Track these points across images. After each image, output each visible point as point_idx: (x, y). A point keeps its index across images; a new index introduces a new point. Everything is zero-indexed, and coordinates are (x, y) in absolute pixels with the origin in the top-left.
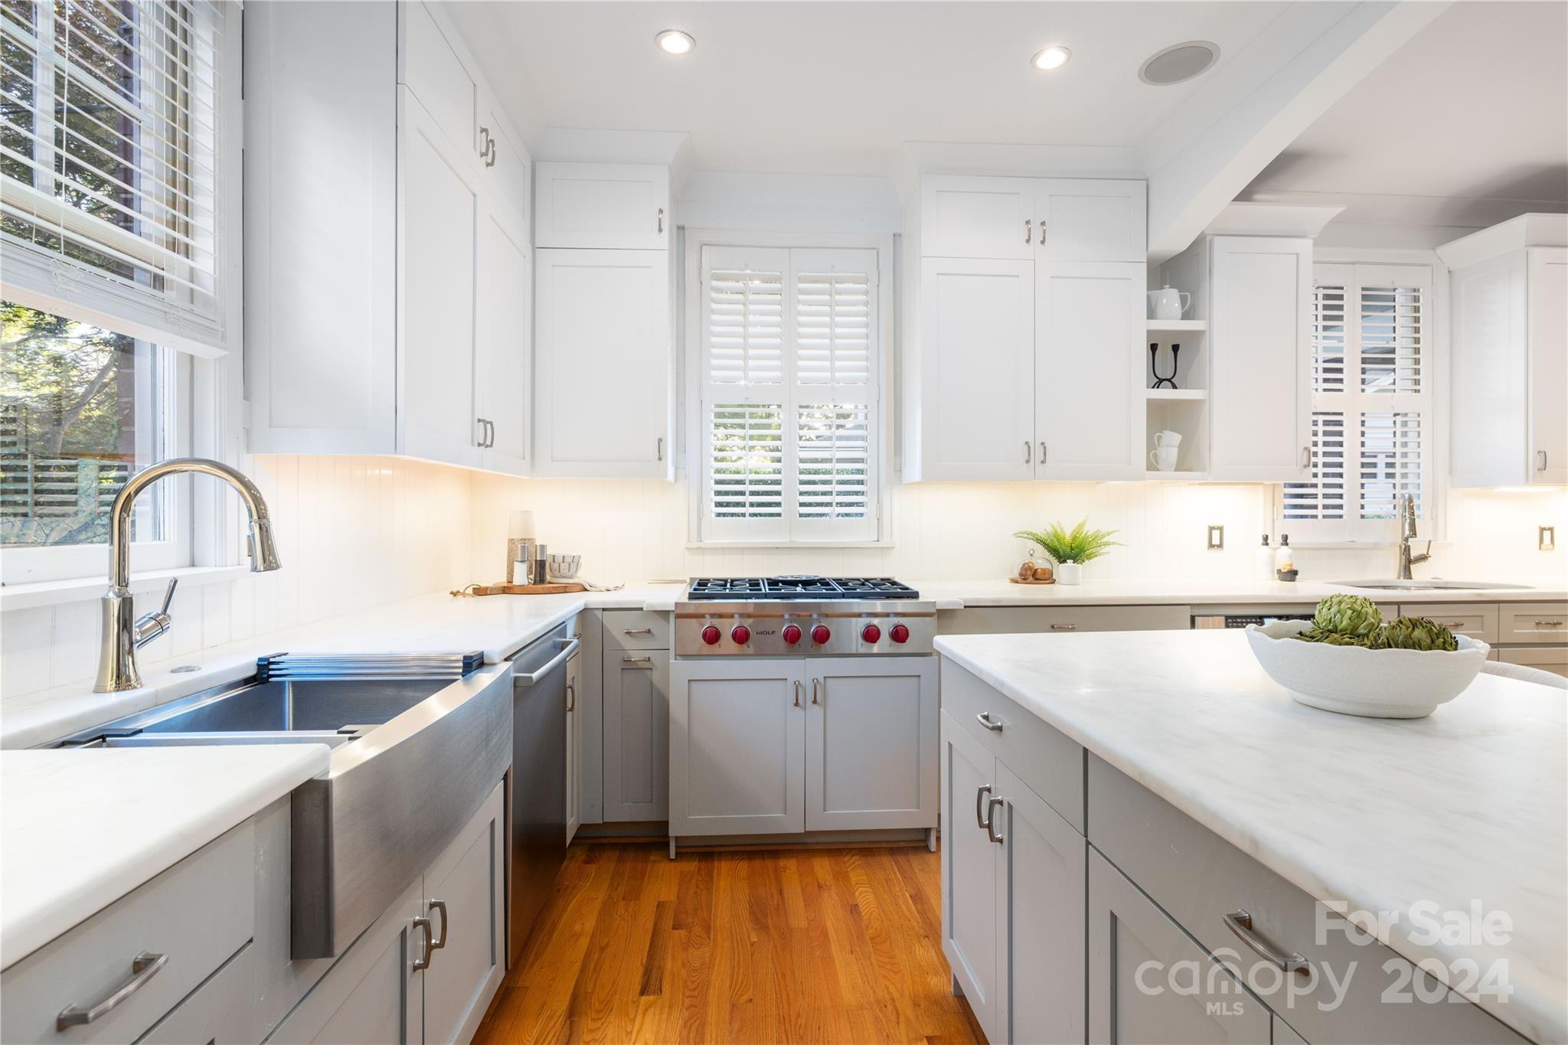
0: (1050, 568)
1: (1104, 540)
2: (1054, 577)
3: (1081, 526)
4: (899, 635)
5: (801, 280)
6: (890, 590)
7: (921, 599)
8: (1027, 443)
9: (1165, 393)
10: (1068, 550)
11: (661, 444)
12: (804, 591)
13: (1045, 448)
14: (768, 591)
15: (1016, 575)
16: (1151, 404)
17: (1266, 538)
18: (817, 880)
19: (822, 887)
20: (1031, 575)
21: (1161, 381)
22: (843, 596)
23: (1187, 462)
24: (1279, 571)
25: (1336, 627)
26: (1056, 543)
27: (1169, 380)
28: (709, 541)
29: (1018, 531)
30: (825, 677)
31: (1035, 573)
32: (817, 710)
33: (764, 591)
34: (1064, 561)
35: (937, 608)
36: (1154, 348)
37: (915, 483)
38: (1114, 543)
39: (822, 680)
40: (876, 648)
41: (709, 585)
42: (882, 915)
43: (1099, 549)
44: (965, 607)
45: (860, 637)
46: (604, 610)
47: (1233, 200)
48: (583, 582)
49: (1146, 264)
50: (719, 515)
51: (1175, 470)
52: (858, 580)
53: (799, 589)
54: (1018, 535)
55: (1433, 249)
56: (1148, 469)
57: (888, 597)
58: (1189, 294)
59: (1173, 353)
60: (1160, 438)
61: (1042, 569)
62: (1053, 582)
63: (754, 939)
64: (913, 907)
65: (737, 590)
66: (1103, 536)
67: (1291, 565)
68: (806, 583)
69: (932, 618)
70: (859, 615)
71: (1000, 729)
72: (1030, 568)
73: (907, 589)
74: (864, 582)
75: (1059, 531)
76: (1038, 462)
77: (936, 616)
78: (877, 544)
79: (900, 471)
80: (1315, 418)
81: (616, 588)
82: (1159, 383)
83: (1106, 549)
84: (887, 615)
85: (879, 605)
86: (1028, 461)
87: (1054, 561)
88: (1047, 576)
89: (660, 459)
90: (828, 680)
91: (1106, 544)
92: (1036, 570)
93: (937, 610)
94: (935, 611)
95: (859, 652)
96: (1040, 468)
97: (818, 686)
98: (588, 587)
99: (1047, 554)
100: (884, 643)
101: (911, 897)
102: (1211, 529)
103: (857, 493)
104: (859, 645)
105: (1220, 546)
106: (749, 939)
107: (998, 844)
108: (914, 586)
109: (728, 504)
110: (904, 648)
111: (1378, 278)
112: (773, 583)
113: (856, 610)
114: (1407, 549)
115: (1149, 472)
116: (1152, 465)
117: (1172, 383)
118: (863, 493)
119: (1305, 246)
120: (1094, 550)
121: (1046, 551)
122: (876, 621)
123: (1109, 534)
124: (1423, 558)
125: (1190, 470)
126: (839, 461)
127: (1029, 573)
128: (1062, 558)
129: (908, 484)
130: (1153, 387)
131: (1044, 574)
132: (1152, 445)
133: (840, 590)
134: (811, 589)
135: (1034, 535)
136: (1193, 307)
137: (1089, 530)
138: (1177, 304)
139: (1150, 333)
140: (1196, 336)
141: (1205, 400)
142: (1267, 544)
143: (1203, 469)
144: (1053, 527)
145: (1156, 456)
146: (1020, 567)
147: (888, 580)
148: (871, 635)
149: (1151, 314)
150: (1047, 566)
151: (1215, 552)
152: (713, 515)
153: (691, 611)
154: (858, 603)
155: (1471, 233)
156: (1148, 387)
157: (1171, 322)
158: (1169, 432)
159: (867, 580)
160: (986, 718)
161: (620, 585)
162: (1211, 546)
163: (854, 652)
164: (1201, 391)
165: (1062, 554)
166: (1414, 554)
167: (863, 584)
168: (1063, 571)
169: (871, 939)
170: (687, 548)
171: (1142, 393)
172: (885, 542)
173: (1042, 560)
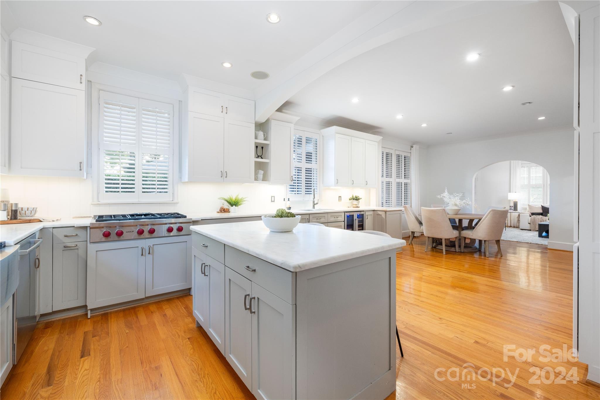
0: (229, 208)
1: (244, 200)
2: (230, 211)
3: (237, 196)
4: (180, 229)
5: (144, 110)
6: (178, 216)
7: (187, 218)
8: (221, 171)
9: (260, 160)
10: (234, 203)
11: (81, 164)
12: (145, 217)
13: (227, 173)
14: (130, 218)
15: (218, 211)
16: (256, 162)
17: (284, 199)
18: (151, 311)
19: (153, 312)
20: (223, 210)
21: (259, 156)
22: (160, 218)
23: (265, 178)
24: (287, 207)
25: (279, 215)
26: (230, 201)
27: (261, 156)
28: (102, 201)
29: (220, 197)
30: (153, 245)
31: (224, 210)
32: (150, 256)
33: (129, 218)
34: (233, 206)
35: (193, 220)
36: (257, 147)
37: (186, 182)
38: (246, 201)
39: (152, 246)
40: (172, 234)
41: (104, 217)
42: (174, 314)
43: (242, 202)
44: (201, 220)
45: (166, 231)
46: (53, 228)
47: (276, 111)
48: (39, 218)
49: (254, 124)
50: (106, 192)
51: (262, 181)
52: (165, 213)
53: (143, 217)
54: (219, 199)
55: (320, 130)
56: (255, 180)
57: (176, 218)
58: (266, 134)
59: (261, 149)
60: (258, 172)
61: (226, 209)
62: (230, 212)
63: (127, 331)
64: (185, 310)
65: (117, 218)
66: (244, 199)
67: (289, 206)
68: (145, 215)
69: (191, 224)
70: (166, 224)
71: (207, 246)
72: (223, 208)
73: (183, 215)
74: (168, 214)
75: (231, 197)
76: (225, 177)
77: (192, 223)
78: (173, 202)
79: (181, 178)
80: (295, 168)
81: (57, 220)
82: (258, 157)
83: (244, 202)
84: (176, 223)
85: (173, 220)
86: (222, 177)
87: (230, 206)
88: (228, 211)
89: (81, 170)
90: (154, 246)
91: (244, 201)
92: (224, 209)
93: (193, 221)
94: (191, 221)
95: (166, 236)
96: (225, 178)
97: (150, 248)
98: (43, 220)
99: (228, 204)
100: (175, 232)
101: (184, 308)
102: (272, 197)
103: (165, 185)
104: (165, 233)
105: (274, 201)
106: (125, 332)
107: (207, 276)
108: (185, 215)
109: (110, 188)
110: (182, 233)
111: (309, 135)
112: (132, 215)
113: (165, 222)
114: (314, 201)
115: (255, 181)
116: (256, 179)
117: (261, 157)
118: (167, 185)
119: (292, 126)
120: (241, 203)
121: (227, 203)
122: (172, 226)
123: (245, 198)
124: (317, 204)
125: (266, 181)
126: (158, 173)
127: (222, 210)
128: (232, 205)
129: (183, 182)
130: (257, 158)
131: (227, 210)
132: (256, 174)
133: (159, 216)
134: (148, 217)
135: (224, 199)
136: (267, 137)
137: (240, 197)
138: (263, 136)
139: (256, 143)
140: (267, 145)
141: (269, 162)
142: (285, 201)
143: (269, 181)
144: (230, 196)
145: (257, 176)
146: (220, 208)
147: (176, 213)
148: (170, 230)
149: (256, 138)
150: (228, 208)
151: (273, 202)
152: (105, 192)
153: (97, 226)
154: (165, 220)
155: (326, 128)
156: (255, 158)
157: (261, 141)
158: (261, 171)
159: (169, 213)
160: (204, 245)
161: (59, 219)
162: (272, 201)
163: (164, 236)
164: (268, 160)
165: (232, 204)
166: (315, 203)
167: (167, 215)
168: (233, 209)
169: (170, 321)
170: (92, 204)
171: (253, 159)
172: (175, 201)
173: (226, 206)
